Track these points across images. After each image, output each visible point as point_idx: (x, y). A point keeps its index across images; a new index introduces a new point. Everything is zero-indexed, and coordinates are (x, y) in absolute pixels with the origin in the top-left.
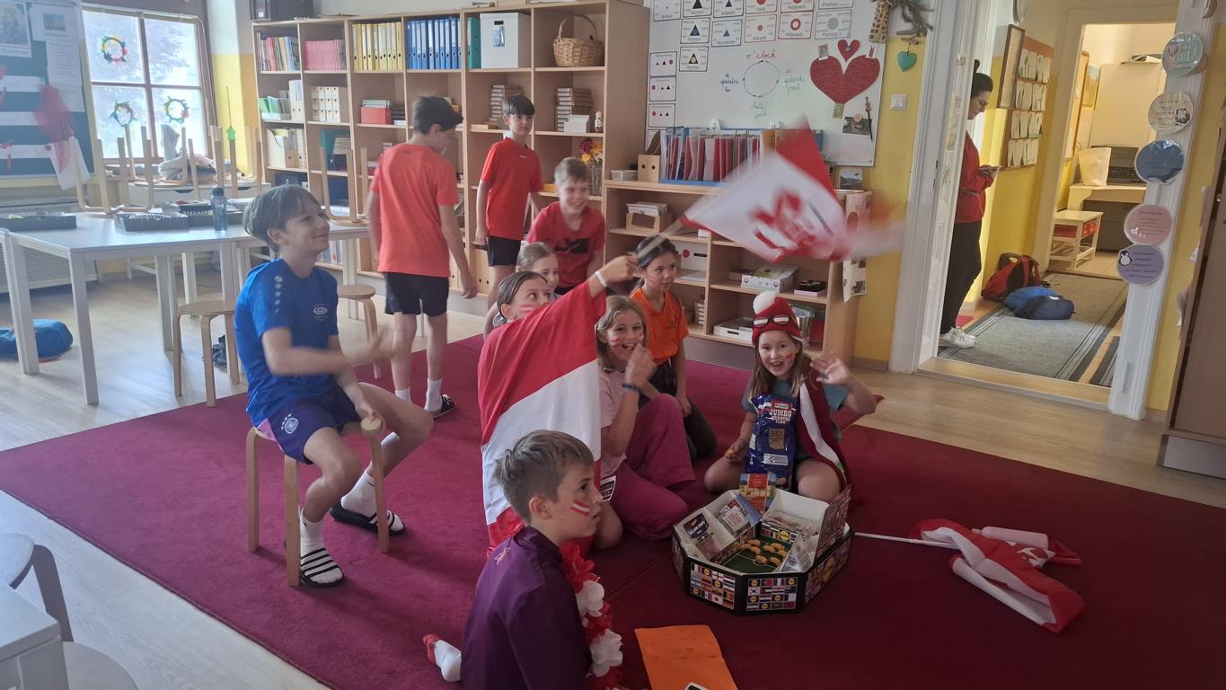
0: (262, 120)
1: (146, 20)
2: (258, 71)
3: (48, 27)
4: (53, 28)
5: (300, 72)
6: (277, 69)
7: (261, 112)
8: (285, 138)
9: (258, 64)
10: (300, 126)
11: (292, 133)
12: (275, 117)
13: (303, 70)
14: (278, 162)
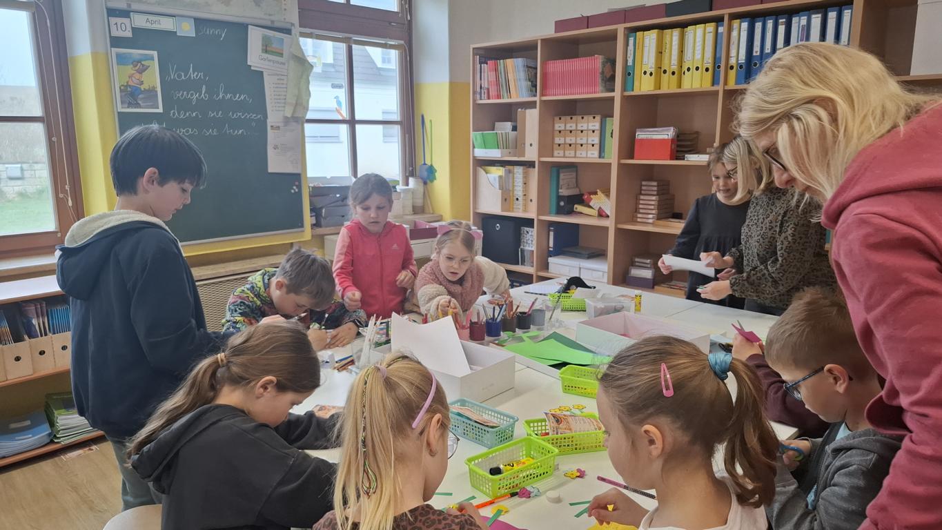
0: (474, 157)
1: (354, 47)
2: (474, 100)
3: (266, 51)
4: (273, 53)
5: (537, 99)
6: (499, 97)
7: (474, 147)
8: (500, 177)
9: (474, 93)
10: (530, 164)
11: (510, 172)
12: (495, 154)
13: (542, 95)
14: (491, 204)
